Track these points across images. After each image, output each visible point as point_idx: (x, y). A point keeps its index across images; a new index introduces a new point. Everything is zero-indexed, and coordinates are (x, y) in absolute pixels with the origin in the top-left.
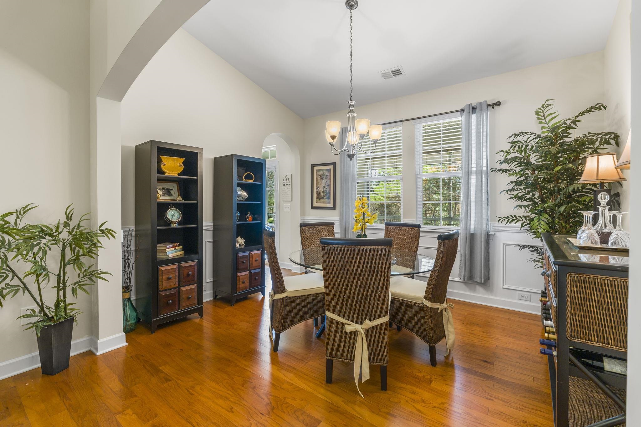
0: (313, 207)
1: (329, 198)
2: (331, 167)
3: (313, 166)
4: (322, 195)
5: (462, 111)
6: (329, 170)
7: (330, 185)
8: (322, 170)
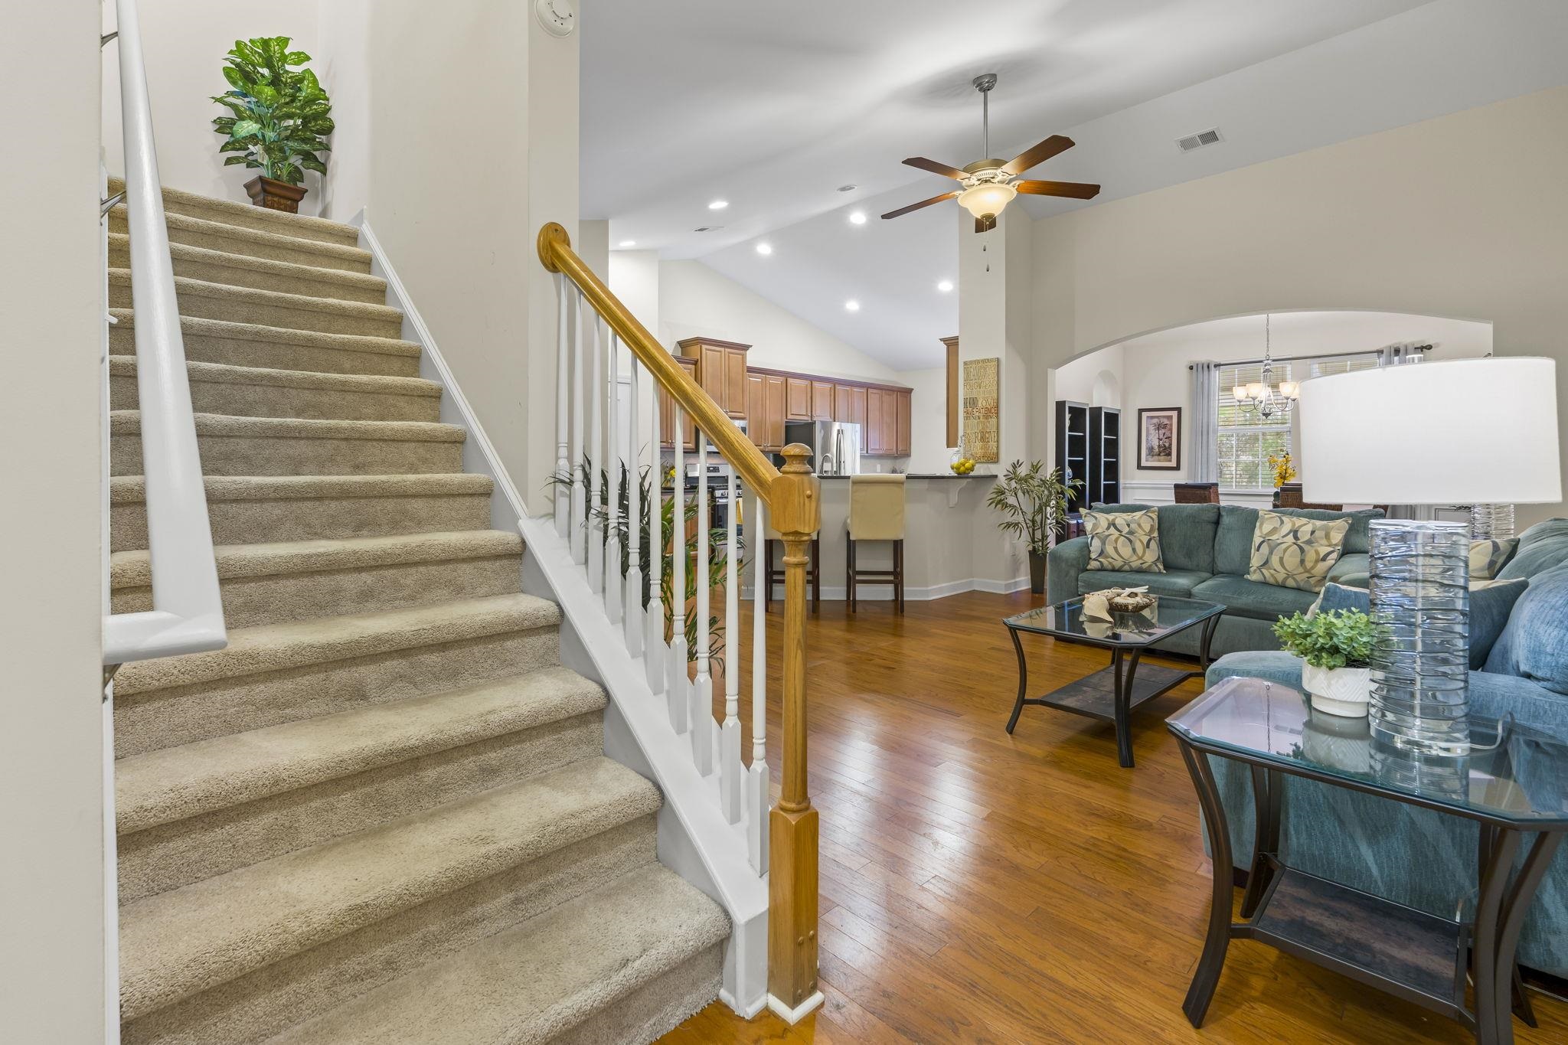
0: (1139, 467)
1: (1169, 454)
2: (1175, 414)
3: (1141, 411)
4: (1157, 450)
5: (1380, 352)
6: (1170, 418)
7: (1171, 437)
8: (1157, 417)
